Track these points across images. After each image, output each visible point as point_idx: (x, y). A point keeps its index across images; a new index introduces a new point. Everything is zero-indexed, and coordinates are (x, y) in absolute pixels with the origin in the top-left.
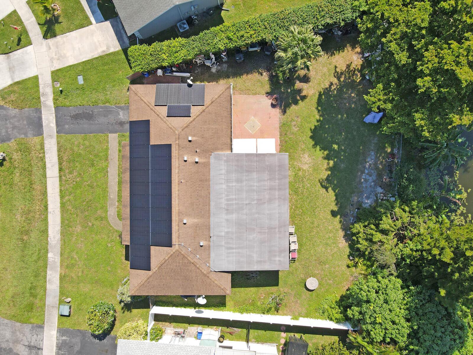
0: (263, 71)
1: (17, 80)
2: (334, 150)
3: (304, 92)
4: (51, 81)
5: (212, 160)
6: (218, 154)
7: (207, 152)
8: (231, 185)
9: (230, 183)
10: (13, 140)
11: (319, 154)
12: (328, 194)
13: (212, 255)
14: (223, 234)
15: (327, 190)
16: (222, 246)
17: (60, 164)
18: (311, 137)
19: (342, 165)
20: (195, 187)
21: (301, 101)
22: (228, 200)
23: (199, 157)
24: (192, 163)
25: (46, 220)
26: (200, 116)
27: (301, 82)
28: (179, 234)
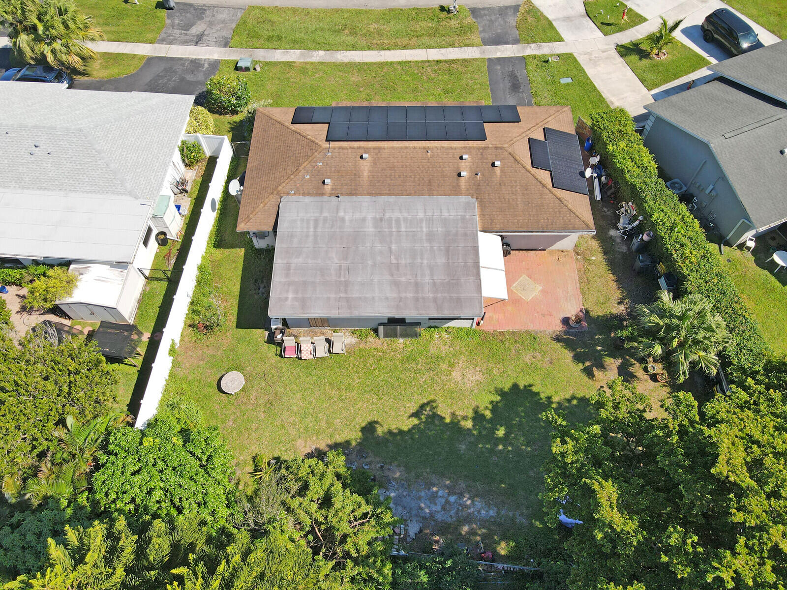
0: (626, 306)
1: (554, 23)
2: (494, 429)
3: (601, 373)
4: (559, 53)
5: (463, 199)
6: (475, 207)
7: (477, 191)
8: (424, 225)
9: (426, 223)
10: (474, 20)
11: (485, 401)
12: (405, 419)
13: (307, 199)
14: (341, 214)
15: (413, 415)
16: (321, 212)
17: (446, 61)
18: (515, 386)
19: (464, 447)
20: (420, 172)
21: (582, 368)
22: (398, 221)
23: (469, 178)
24: (458, 168)
25: (369, 48)
26: (535, 181)
27: (619, 368)
28: (346, 148)
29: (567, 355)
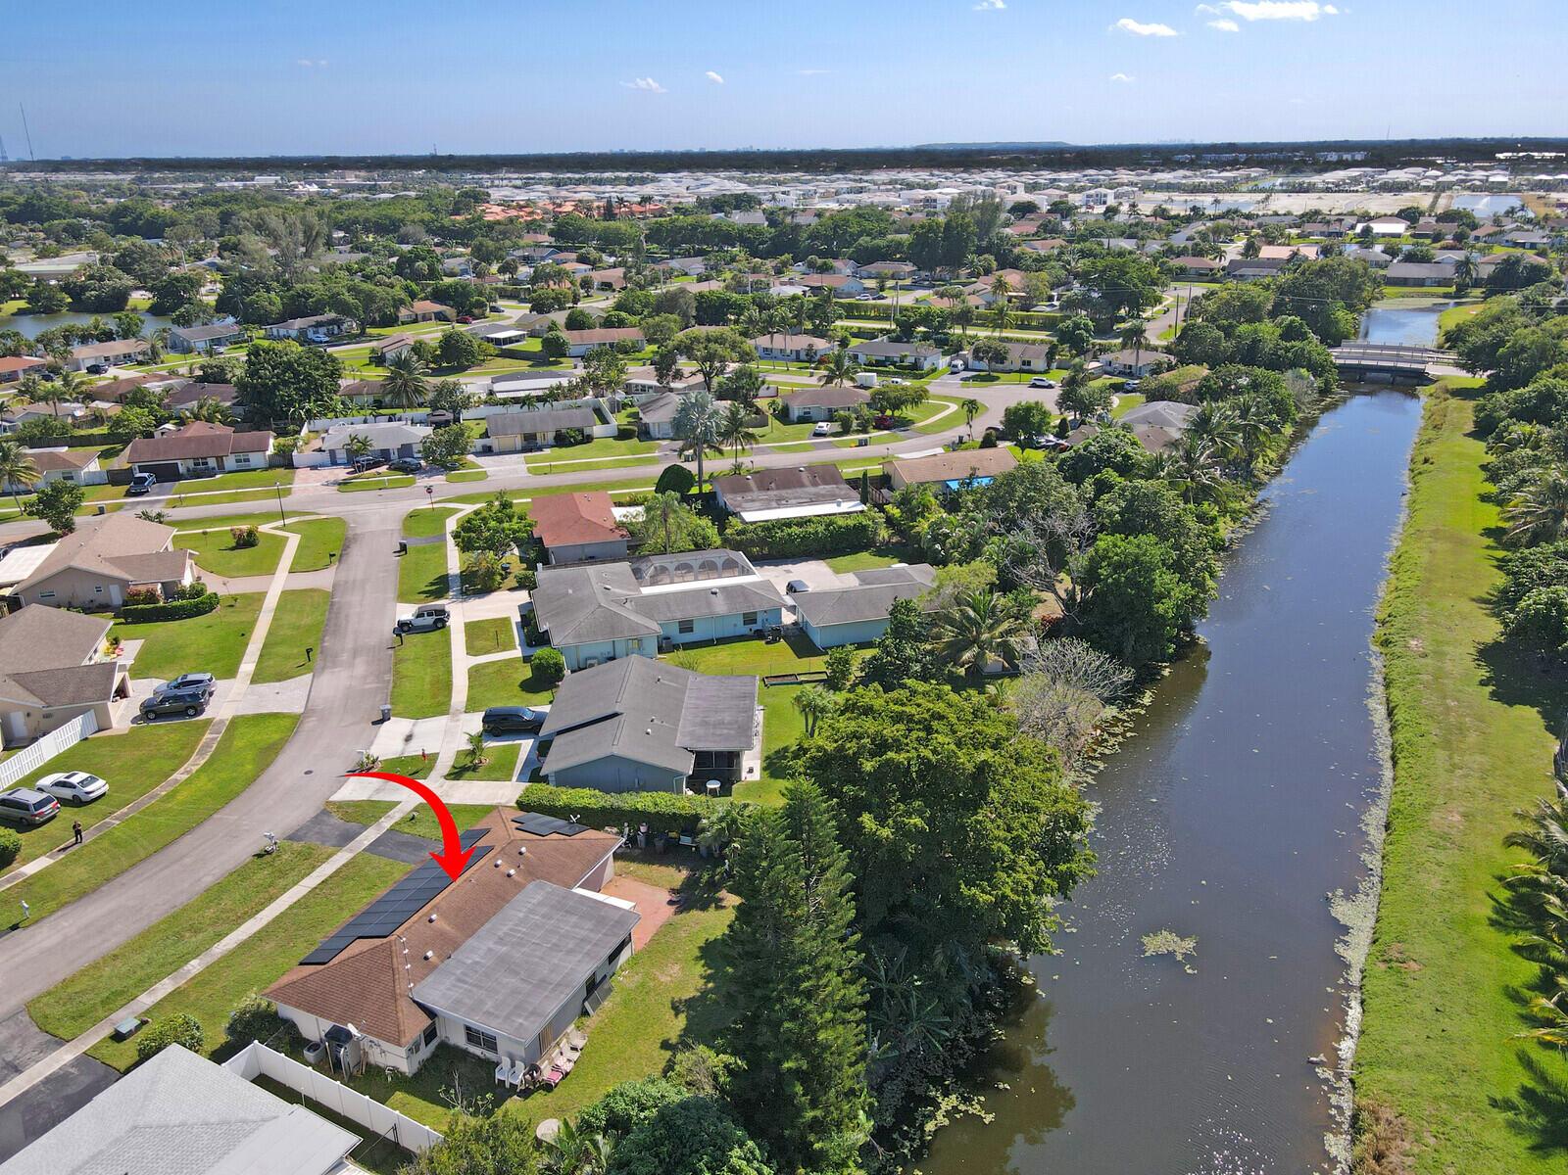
1: (373, 799)
2: (725, 972)
3: (723, 902)
4: (410, 809)
5: (531, 886)
7: (532, 874)
8: (532, 916)
11: (699, 970)
12: (676, 1020)
13: (430, 979)
14: (469, 962)
15: (676, 1015)
16: (454, 974)
18: (700, 949)
20: (482, 895)
21: (711, 910)
22: (513, 929)
23: (518, 873)
24: (503, 874)
28: (410, 928)
29: (695, 913)
